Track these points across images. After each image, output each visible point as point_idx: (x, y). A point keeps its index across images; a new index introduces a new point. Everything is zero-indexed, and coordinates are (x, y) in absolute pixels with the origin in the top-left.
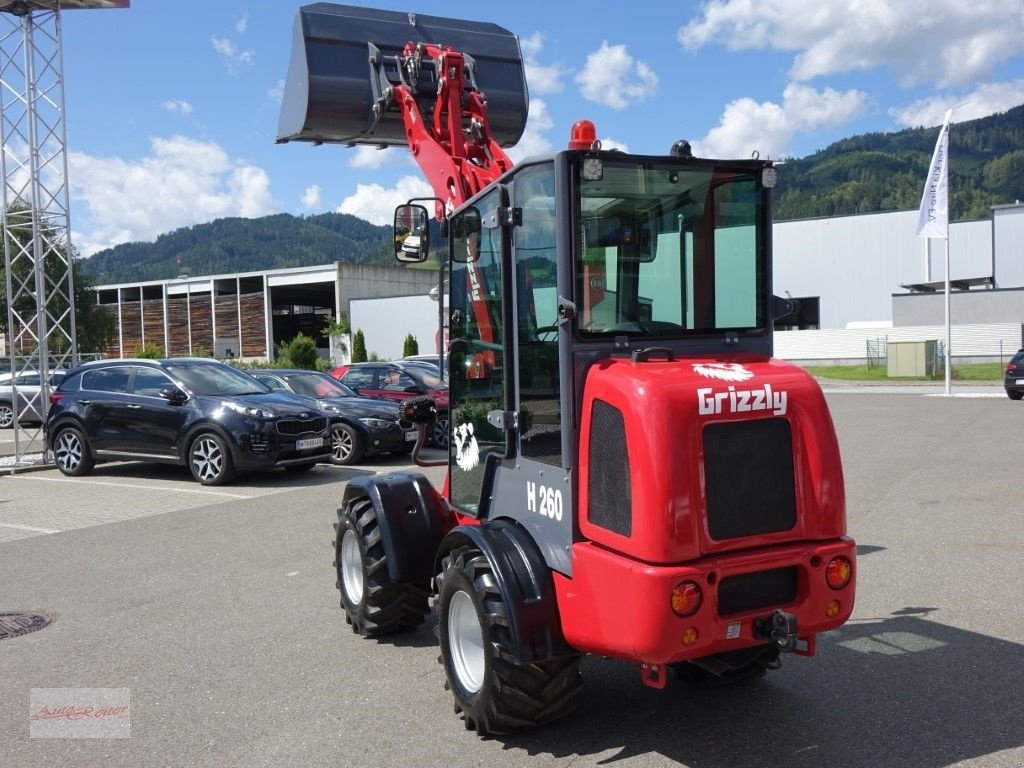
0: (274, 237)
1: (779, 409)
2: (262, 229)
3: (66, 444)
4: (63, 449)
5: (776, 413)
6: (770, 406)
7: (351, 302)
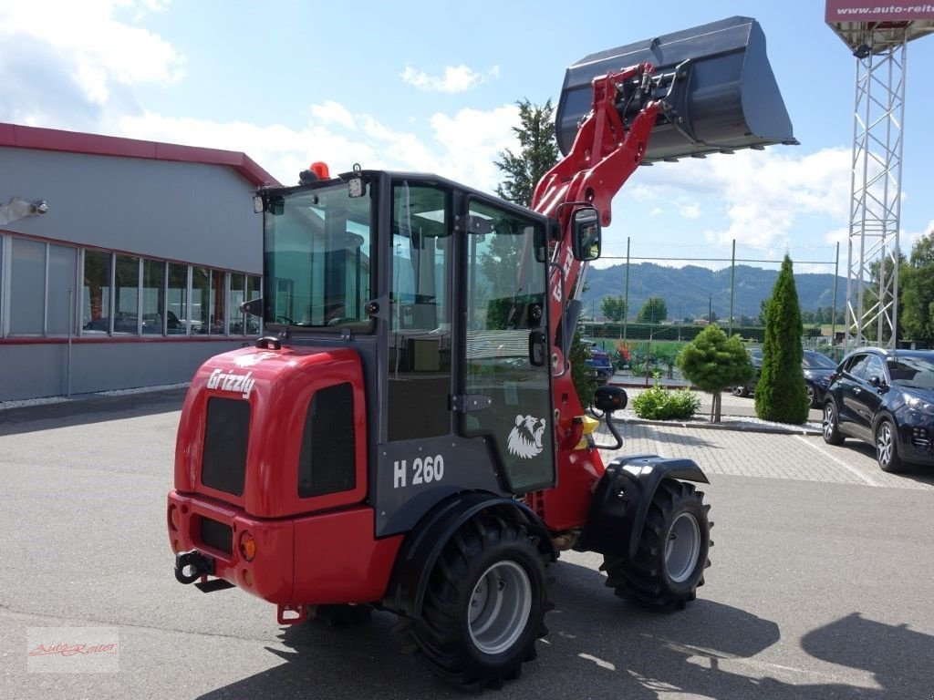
1: (246, 394)
3: (827, 416)
4: (826, 420)
5: (244, 396)
6: (242, 389)
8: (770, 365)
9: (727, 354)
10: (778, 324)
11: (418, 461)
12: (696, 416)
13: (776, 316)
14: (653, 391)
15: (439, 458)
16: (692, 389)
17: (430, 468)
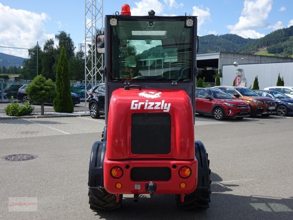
0: (207, 43)
1: (166, 110)
2: (204, 40)
3: (93, 108)
4: (92, 110)
5: (164, 111)
6: (162, 108)
7: (223, 66)
8: (60, 91)
9: (48, 87)
10: (62, 74)
13: (61, 72)
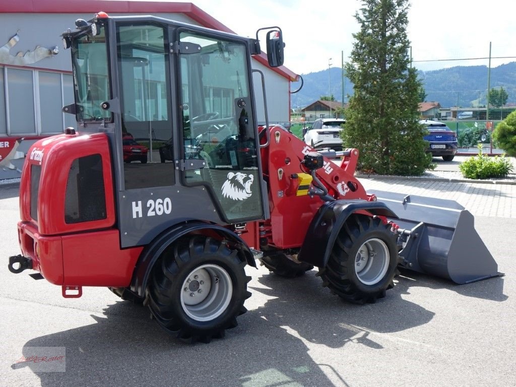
5: (40, 163)
11: (151, 202)
12: (509, 175)
14: (476, 158)
15: (168, 200)
16: (506, 156)
17: (161, 206)
